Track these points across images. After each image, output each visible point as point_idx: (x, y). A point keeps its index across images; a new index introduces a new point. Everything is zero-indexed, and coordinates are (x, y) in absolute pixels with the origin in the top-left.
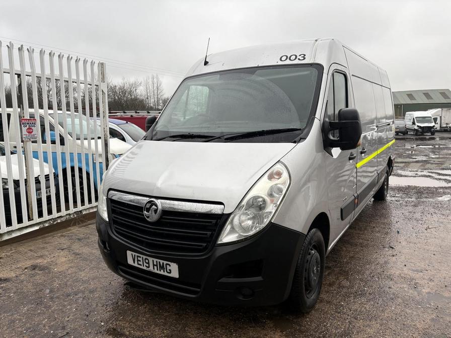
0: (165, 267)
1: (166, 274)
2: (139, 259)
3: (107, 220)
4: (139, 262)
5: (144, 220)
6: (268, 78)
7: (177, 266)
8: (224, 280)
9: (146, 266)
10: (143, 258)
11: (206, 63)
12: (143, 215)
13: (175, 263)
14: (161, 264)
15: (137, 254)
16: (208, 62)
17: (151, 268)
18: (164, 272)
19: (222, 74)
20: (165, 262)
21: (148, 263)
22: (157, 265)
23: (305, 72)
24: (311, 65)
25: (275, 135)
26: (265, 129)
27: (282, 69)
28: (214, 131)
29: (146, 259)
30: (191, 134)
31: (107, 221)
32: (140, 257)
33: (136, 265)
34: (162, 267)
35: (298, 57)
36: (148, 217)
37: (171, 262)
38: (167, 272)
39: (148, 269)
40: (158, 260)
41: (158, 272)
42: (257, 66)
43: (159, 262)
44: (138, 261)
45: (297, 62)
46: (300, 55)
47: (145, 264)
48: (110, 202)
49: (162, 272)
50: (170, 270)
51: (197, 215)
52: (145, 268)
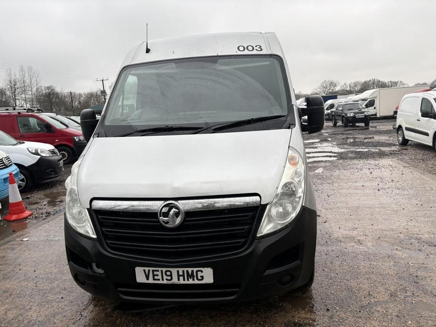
0: (195, 274)
1: (196, 282)
2: (156, 273)
3: (95, 236)
4: (156, 277)
5: (161, 227)
6: (232, 67)
7: (212, 270)
8: (268, 272)
9: (167, 279)
10: (162, 271)
11: (148, 51)
12: (159, 221)
13: (208, 267)
14: (190, 273)
15: (151, 269)
16: (150, 50)
17: (175, 280)
18: (193, 280)
19: (178, 63)
20: (195, 270)
21: (171, 275)
22: (183, 276)
23: (266, 62)
24: (271, 56)
25: (263, 122)
26: (254, 118)
27: (244, 59)
28: (196, 122)
29: (166, 271)
30: (170, 126)
31: (94, 239)
32: (158, 271)
33: (151, 281)
34: (191, 276)
35: (255, 48)
36: (167, 223)
37: (204, 267)
38: (197, 279)
39: (169, 282)
40: (185, 269)
41: (186, 282)
42: (216, 55)
43: (187, 271)
44: (154, 275)
45: (255, 52)
46: (256, 46)
47: (165, 277)
48: (94, 214)
49: (191, 282)
50: (202, 277)
51: (226, 211)
52: (165, 282)
